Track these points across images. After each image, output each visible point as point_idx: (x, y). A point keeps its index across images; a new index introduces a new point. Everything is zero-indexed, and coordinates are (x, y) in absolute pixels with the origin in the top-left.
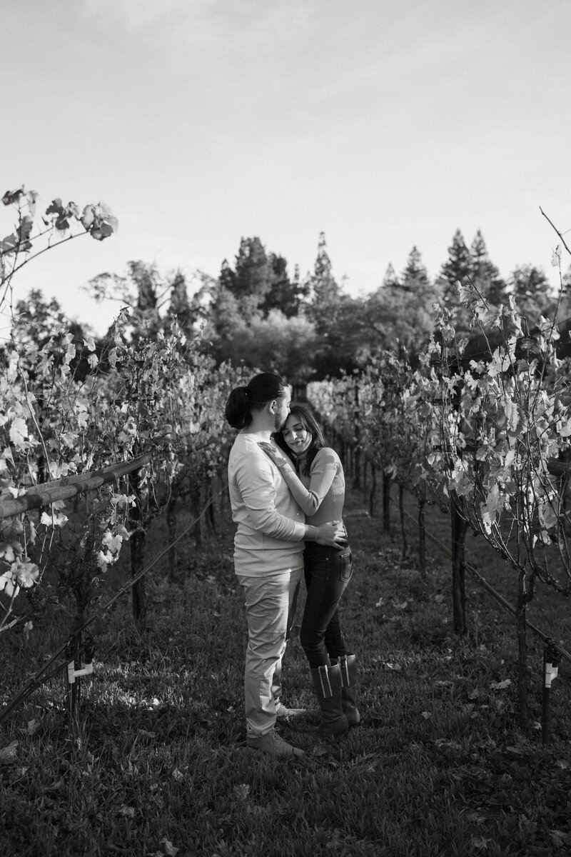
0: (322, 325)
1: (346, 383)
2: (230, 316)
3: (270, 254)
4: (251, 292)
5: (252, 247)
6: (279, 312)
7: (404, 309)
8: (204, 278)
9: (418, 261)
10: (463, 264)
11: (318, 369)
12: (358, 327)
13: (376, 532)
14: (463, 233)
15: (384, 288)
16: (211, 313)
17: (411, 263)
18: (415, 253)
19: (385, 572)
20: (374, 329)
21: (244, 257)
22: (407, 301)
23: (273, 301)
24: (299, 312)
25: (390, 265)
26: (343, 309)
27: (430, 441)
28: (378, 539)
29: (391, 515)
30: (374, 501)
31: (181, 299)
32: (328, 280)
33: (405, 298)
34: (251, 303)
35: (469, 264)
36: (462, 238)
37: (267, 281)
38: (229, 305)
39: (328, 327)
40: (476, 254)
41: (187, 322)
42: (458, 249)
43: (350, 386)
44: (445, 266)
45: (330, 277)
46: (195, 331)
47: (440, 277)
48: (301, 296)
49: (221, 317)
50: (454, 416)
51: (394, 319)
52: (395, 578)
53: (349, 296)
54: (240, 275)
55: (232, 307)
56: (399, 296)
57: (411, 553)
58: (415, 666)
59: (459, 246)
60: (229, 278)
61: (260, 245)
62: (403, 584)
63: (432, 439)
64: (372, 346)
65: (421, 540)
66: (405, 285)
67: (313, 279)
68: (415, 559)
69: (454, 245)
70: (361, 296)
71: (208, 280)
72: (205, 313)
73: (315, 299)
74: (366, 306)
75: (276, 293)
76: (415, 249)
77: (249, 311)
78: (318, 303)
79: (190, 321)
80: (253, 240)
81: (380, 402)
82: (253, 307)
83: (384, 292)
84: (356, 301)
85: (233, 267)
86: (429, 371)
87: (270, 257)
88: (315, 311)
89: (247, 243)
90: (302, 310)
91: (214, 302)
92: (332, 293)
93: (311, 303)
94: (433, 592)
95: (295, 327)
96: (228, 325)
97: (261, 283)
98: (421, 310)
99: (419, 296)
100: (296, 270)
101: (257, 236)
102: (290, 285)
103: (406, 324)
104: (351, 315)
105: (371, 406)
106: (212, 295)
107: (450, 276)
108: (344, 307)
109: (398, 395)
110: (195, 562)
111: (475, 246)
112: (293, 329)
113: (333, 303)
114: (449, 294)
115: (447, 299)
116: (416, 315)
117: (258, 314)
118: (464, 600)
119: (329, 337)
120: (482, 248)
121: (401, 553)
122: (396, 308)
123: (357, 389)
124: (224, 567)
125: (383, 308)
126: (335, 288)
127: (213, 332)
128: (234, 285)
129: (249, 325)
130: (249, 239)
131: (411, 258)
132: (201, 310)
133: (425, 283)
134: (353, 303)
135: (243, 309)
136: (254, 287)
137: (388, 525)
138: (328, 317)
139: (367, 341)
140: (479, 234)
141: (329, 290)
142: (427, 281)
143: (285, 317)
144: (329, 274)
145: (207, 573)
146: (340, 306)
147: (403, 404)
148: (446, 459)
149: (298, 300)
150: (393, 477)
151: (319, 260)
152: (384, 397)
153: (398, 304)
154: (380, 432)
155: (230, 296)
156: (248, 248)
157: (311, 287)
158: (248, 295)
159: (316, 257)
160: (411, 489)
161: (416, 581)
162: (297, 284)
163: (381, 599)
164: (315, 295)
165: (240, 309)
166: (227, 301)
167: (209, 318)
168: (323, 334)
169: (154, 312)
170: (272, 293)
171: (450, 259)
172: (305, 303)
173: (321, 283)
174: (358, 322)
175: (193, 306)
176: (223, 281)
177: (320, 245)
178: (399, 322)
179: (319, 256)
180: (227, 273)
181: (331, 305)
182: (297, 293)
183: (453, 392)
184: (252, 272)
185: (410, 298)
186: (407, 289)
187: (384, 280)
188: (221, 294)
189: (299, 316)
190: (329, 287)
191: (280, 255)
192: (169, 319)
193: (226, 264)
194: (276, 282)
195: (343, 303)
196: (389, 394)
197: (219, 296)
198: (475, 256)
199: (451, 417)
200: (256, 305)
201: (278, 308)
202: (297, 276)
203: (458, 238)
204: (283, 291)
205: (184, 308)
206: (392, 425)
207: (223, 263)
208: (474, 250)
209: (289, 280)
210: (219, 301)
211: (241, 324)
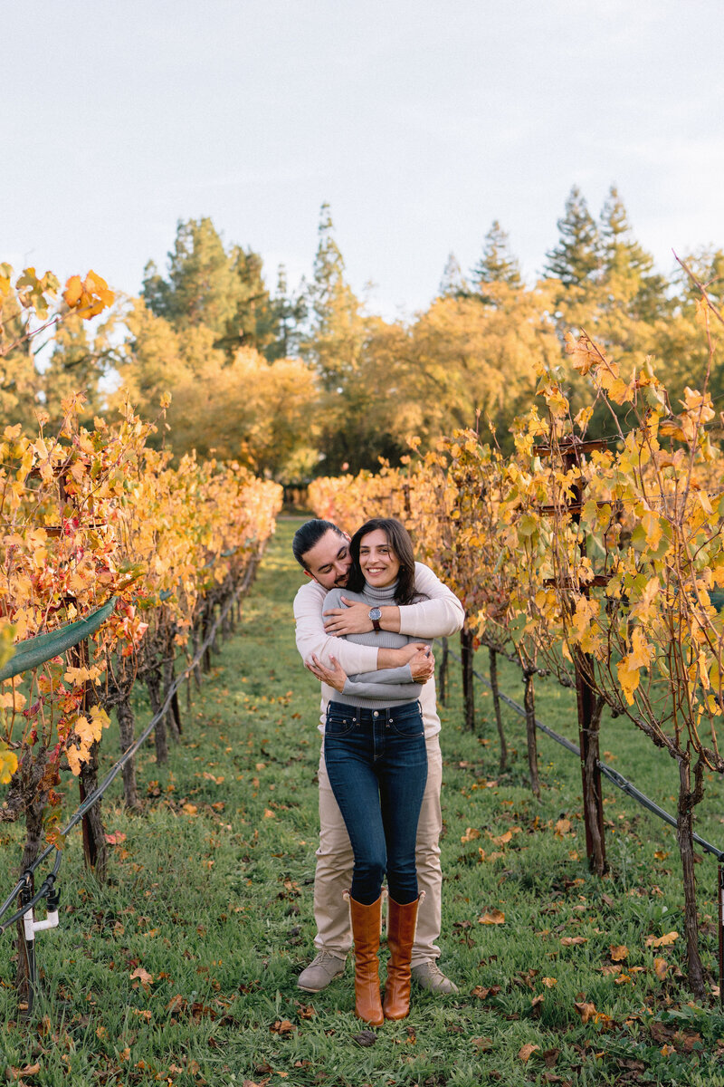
0: (331, 373)
1: (387, 480)
2: (165, 363)
3: (232, 248)
4: (200, 320)
5: (197, 232)
6: (254, 352)
7: (480, 336)
9: (502, 246)
10: (586, 251)
11: (327, 454)
12: (398, 376)
13: (453, 731)
14: (583, 193)
15: (442, 300)
16: (128, 360)
17: (490, 253)
18: (496, 233)
19: (471, 791)
20: (429, 376)
21: (184, 255)
22: (485, 323)
23: (241, 333)
24: (288, 352)
25: (451, 258)
26: (370, 343)
27: (537, 574)
28: (457, 742)
29: (477, 702)
30: (446, 683)
31: (75, 336)
32: (339, 290)
33: (481, 317)
34: (202, 340)
35: (597, 250)
36: (582, 202)
37: (229, 297)
38: (162, 343)
39: (342, 375)
40: (609, 229)
41: (86, 377)
42: (576, 223)
43: (394, 486)
44: (553, 254)
45: (344, 286)
46: (104, 393)
47: (545, 276)
48: (290, 322)
49: (147, 366)
50: (573, 532)
51: (463, 358)
52: (489, 799)
53: (380, 318)
54: (179, 287)
55: (167, 346)
56: (470, 314)
57: (513, 762)
58: (529, 921)
59: (577, 217)
60: (158, 295)
61: (213, 232)
62: (503, 809)
63: (541, 568)
64: (425, 407)
65: (529, 739)
66: (480, 293)
67: (312, 290)
68: (522, 771)
69: (568, 215)
70: (401, 318)
71: (123, 300)
72: (118, 359)
73: (317, 325)
74: (411, 334)
75: (245, 318)
76: (496, 224)
77: (198, 353)
78: (323, 333)
79: (91, 376)
80: (199, 224)
81: (452, 513)
82: (205, 347)
83: (443, 307)
84: (394, 326)
85: (164, 274)
86: (531, 461)
87: (231, 252)
88: (319, 347)
89: (189, 229)
90: (293, 347)
91: (134, 339)
92: (348, 313)
93: (311, 334)
94: (553, 817)
95: (283, 378)
96: (160, 379)
97: (217, 302)
98: (512, 336)
99: (507, 313)
100: (280, 274)
101: (206, 216)
102: (270, 303)
103: (487, 366)
104: (384, 352)
105: (437, 520)
106: (129, 329)
107: (563, 272)
108: (370, 339)
109: (482, 499)
110: (160, 786)
111: (607, 215)
112: (279, 382)
113: (352, 332)
114: (563, 305)
115: (559, 315)
116: (503, 349)
117: (214, 357)
118: (603, 828)
119: (346, 395)
120: (619, 221)
121: (497, 762)
122: (466, 338)
123: (407, 489)
124: (209, 792)
125: (442, 337)
126: (353, 305)
127: (136, 393)
128: (168, 308)
129: (198, 377)
130: (192, 222)
131: (491, 242)
132: (111, 355)
133: (518, 288)
134: (386, 330)
135: (188, 350)
136: (206, 309)
137: (473, 718)
138: (341, 358)
139: (415, 399)
140: (614, 193)
141: (342, 309)
142: (520, 284)
143: (265, 360)
144: (340, 279)
145: (182, 801)
146: (364, 338)
147: (491, 516)
148: (563, 599)
149: (286, 328)
150: (479, 635)
151: (321, 255)
152: (458, 502)
153: (468, 330)
154: (454, 563)
155: (162, 326)
156: (190, 238)
157: (309, 304)
158: (195, 324)
159: (316, 251)
160: (510, 654)
161: (523, 803)
162: (283, 300)
163: (469, 830)
164: (316, 319)
165: (182, 349)
166: (157, 337)
167: (127, 368)
168: (335, 389)
169: (26, 362)
170: (236, 318)
171: (562, 242)
172: (299, 334)
173: (326, 296)
174: (397, 366)
175: (95, 350)
176: (148, 300)
177: (322, 227)
178: (473, 363)
179: (321, 246)
180: (154, 286)
181: (346, 335)
182: (285, 318)
183: (571, 495)
184: (200, 282)
185: (492, 317)
186: (485, 300)
187: (441, 284)
188: (146, 325)
189: (288, 358)
190: (344, 303)
191: (249, 249)
192: (55, 374)
193: (151, 270)
194: (245, 299)
195: (368, 331)
196: (466, 499)
197: (142, 329)
198: (607, 234)
199: (568, 534)
200: (211, 343)
201: (250, 346)
202: (281, 285)
203: (576, 202)
204: (258, 313)
205: (81, 353)
206: (473, 550)
207: (146, 269)
208: (606, 223)
209: (266, 294)
210: (143, 337)
211: (185, 377)
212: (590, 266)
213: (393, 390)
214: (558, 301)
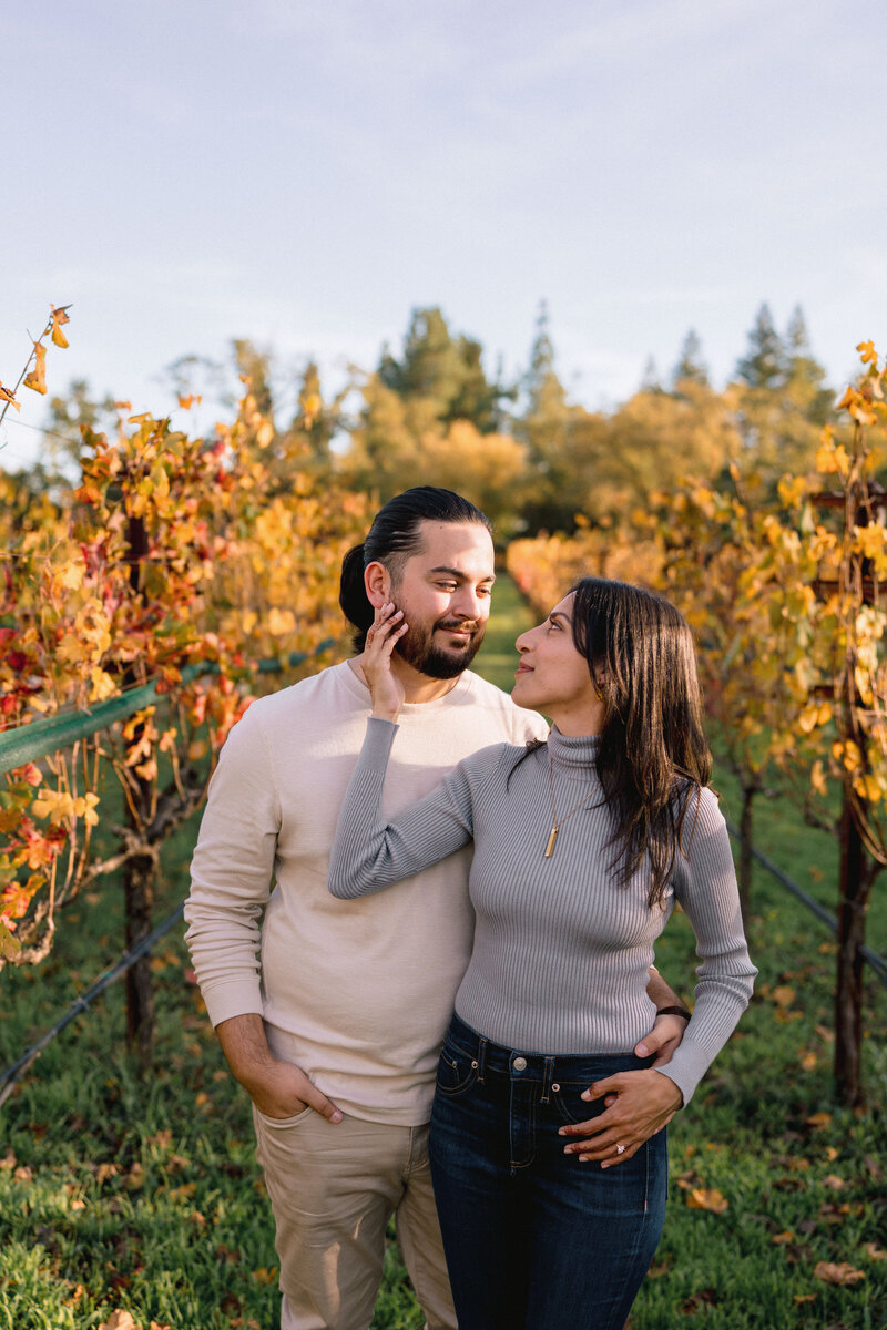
0: (537, 451)
1: (583, 544)
2: (391, 432)
3: (457, 335)
4: (423, 396)
5: (429, 319)
6: (469, 426)
7: (671, 429)
8: (352, 369)
9: (696, 353)
10: (769, 360)
11: (529, 522)
12: (595, 456)
15: (640, 395)
16: (359, 427)
17: (684, 357)
18: (692, 342)
20: (621, 459)
21: (416, 338)
22: (676, 415)
23: (461, 410)
24: (501, 429)
25: (651, 359)
26: (571, 427)
32: (550, 379)
33: (673, 411)
34: (425, 413)
35: (779, 361)
37: (452, 377)
38: (389, 413)
39: (546, 454)
40: (792, 344)
41: (319, 439)
42: (763, 336)
45: (552, 375)
47: (732, 381)
48: (504, 404)
49: (374, 433)
51: (654, 445)
53: (581, 407)
54: (409, 368)
55: (394, 417)
56: (663, 408)
59: (764, 331)
60: (391, 373)
61: (442, 320)
66: (673, 391)
67: (527, 377)
69: (757, 328)
70: (603, 408)
71: (358, 373)
72: (350, 425)
73: (528, 408)
74: (611, 423)
75: (466, 399)
76: (691, 334)
77: (420, 422)
78: (532, 416)
79: (324, 437)
82: (427, 418)
83: (640, 402)
84: (593, 415)
85: (398, 353)
87: (456, 338)
88: (527, 428)
89: (423, 315)
90: (505, 425)
91: (367, 409)
92: (554, 400)
93: (522, 415)
95: (493, 451)
96: (386, 446)
97: (441, 381)
98: (700, 432)
99: (697, 409)
101: (437, 306)
102: (487, 385)
103: (674, 454)
104: (586, 436)
106: (364, 398)
107: (748, 378)
108: (574, 423)
112: (490, 455)
113: (556, 417)
114: (747, 405)
116: (691, 439)
117: (435, 429)
119: (550, 473)
122: (659, 428)
125: (639, 426)
126: (559, 392)
127: (363, 457)
128: (399, 382)
129: (419, 446)
130: (425, 310)
131: (686, 347)
132: (344, 420)
133: (706, 389)
134: (588, 418)
135: (412, 421)
138: (546, 439)
139: (610, 481)
140: (798, 312)
141: (549, 396)
142: (709, 386)
143: (478, 434)
144: (550, 369)
146: (567, 422)
149: (500, 412)
151: (536, 346)
153: (662, 421)
155: (391, 400)
156: (423, 324)
157: (523, 389)
158: (419, 397)
159: (532, 342)
162: (499, 384)
164: (528, 403)
165: (407, 422)
166: (385, 408)
167: (356, 434)
168: (539, 467)
169: (268, 418)
170: (459, 397)
171: (750, 352)
172: (512, 415)
173: (539, 384)
174: (595, 447)
175: (332, 414)
176: (382, 376)
177: (539, 322)
178: (665, 451)
179: (536, 340)
180: (388, 365)
181: (552, 418)
182: (499, 399)
184: (428, 362)
185: (683, 412)
186: (677, 397)
187: (641, 382)
188: (377, 397)
189: (502, 434)
190: (550, 391)
193: (386, 351)
194: (466, 380)
195: (572, 417)
197: (375, 400)
198: (790, 348)
200: (432, 415)
201: (467, 421)
202: (500, 372)
203: (765, 319)
204: (477, 395)
207: (383, 349)
208: (789, 336)
209: (485, 378)
210: (374, 407)
211: (405, 445)
212: (773, 372)
213: (589, 472)
214: (744, 401)
